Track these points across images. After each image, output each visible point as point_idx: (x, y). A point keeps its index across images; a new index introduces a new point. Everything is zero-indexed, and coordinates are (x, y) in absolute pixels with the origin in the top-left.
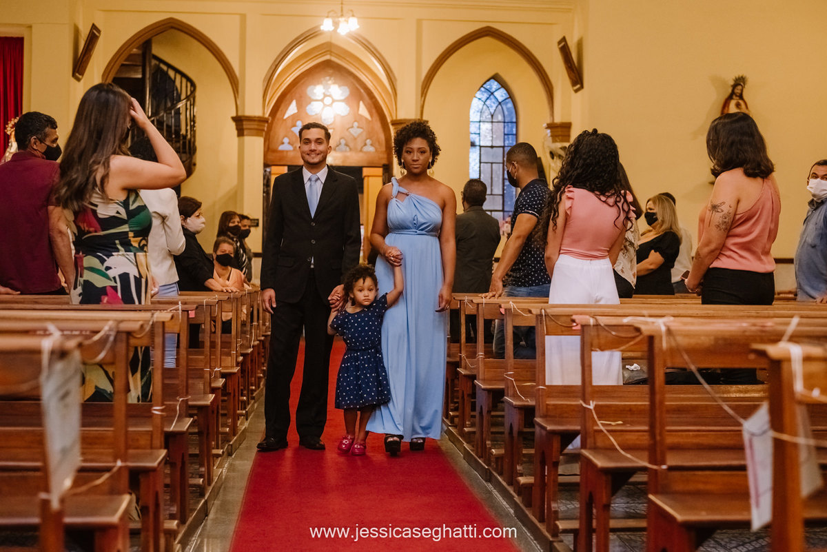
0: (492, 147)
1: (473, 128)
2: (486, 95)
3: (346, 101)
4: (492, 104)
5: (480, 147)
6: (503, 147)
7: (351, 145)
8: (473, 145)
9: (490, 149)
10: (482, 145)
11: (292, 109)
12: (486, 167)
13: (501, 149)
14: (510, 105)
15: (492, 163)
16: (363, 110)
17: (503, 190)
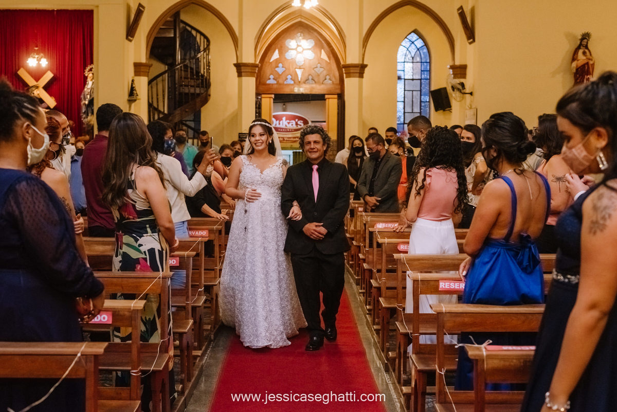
0: (413, 80)
1: (400, 67)
2: (409, 43)
3: (312, 49)
4: (413, 50)
5: (405, 79)
6: (421, 80)
7: (316, 80)
8: (399, 78)
9: (411, 81)
10: (406, 78)
11: (276, 55)
12: (409, 94)
13: (419, 81)
14: (425, 50)
15: (413, 91)
16: (324, 56)
17: (421, 109)
